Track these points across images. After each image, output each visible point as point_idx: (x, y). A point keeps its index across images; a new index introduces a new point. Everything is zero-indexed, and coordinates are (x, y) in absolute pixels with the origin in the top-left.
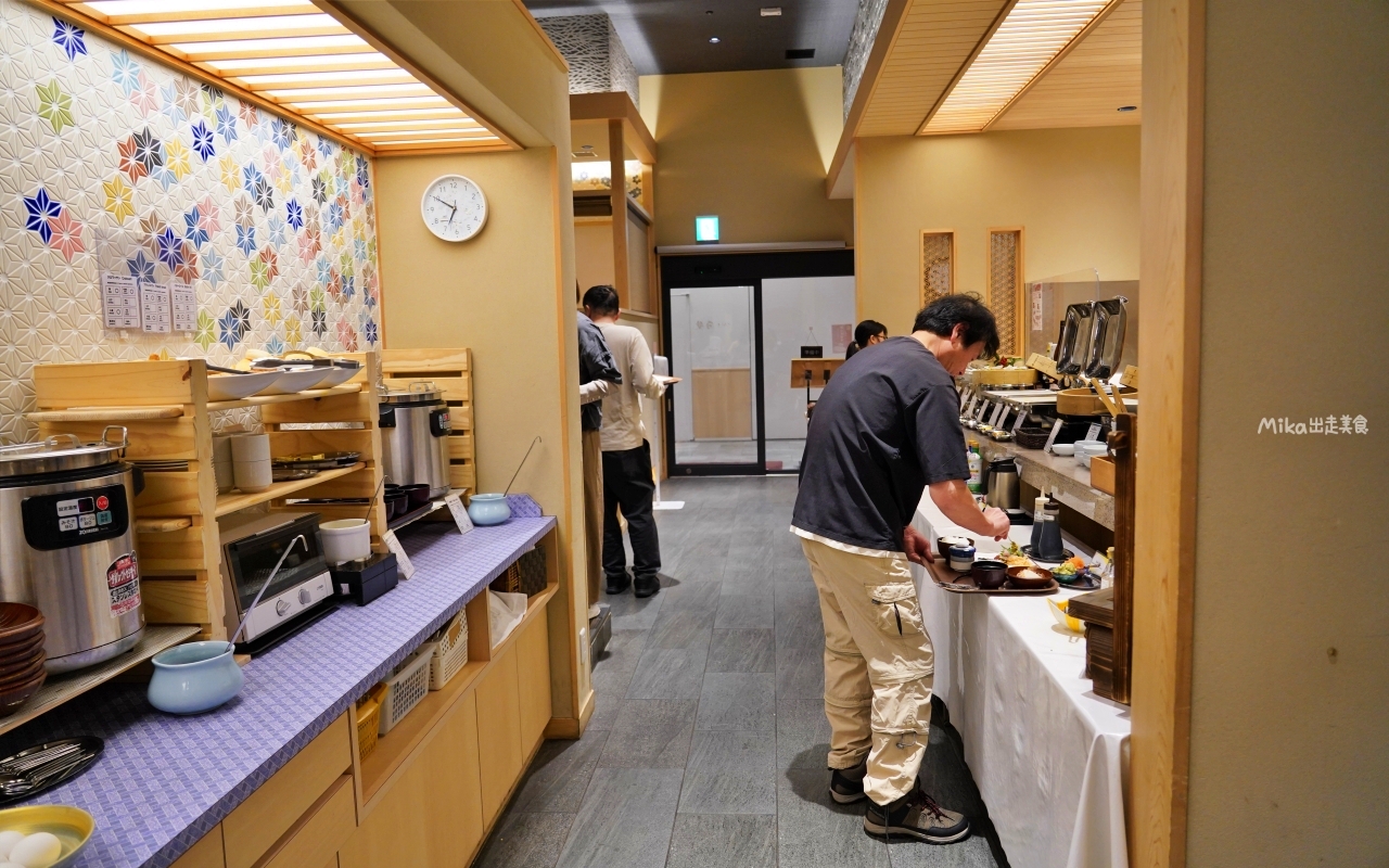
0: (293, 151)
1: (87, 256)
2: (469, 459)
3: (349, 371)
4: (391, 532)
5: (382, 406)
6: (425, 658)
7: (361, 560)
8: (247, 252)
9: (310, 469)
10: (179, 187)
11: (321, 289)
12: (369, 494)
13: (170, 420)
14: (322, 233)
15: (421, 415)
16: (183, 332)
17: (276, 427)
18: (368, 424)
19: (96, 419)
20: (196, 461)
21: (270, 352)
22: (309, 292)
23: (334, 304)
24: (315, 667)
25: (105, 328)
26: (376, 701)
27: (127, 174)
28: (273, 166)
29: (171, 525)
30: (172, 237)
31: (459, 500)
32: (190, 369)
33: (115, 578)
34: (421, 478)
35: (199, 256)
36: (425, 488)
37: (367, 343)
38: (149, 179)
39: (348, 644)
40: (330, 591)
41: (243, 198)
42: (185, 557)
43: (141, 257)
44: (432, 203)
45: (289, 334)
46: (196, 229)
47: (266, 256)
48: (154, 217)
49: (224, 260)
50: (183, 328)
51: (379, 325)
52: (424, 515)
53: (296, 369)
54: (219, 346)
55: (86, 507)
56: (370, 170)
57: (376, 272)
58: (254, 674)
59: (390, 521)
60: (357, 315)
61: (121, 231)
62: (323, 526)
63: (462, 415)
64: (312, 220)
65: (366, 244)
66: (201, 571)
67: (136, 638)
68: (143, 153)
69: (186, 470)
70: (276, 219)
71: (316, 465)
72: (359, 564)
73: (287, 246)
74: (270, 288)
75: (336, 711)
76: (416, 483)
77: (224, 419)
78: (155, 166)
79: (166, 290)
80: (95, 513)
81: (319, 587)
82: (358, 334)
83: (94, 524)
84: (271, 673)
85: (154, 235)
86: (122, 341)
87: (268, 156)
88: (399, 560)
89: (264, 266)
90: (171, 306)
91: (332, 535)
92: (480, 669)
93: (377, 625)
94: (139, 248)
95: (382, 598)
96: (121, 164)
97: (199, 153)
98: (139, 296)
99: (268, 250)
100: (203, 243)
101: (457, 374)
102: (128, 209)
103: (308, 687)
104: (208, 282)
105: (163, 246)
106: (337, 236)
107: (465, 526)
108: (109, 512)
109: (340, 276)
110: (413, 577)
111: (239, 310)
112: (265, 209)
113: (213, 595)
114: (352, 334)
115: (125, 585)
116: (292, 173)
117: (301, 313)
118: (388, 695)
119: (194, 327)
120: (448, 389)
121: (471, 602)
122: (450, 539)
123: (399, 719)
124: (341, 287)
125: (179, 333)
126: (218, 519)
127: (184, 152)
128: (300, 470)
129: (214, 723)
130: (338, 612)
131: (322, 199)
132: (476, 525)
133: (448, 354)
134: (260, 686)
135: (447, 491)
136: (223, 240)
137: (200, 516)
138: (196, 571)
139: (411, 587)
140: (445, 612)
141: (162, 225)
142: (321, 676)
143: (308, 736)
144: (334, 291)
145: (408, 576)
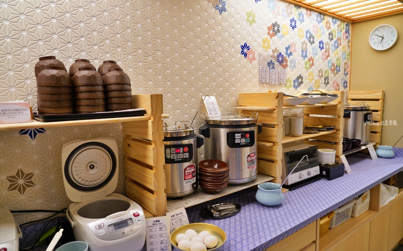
0: (323, 24)
1: (256, 61)
2: (379, 132)
3: (333, 98)
4: (344, 155)
5: (345, 110)
6: (351, 205)
7: (331, 164)
8: (304, 58)
9: (316, 130)
10: (284, 39)
11: (328, 70)
12: (337, 141)
13: (271, 111)
14: (330, 51)
15: (361, 114)
16: (282, 84)
17: (308, 115)
18: (339, 117)
19: (251, 110)
20: (277, 125)
21: (309, 91)
22: (324, 71)
23: (333, 75)
24: (308, 200)
25: (259, 83)
26: (329, 217)
27: (269, 36)
28: (315, 29)
29: (268, 144)
30: (281, 55)
31: (373, 147)
32: (278, 95)
33: (249, 159)
34: (358, 137)
35: (289, 60)
36: (359, 141)
37: (343, 88)
38: (276, 37)
39: (321, 194)
40: (319, 173)
41: (304, 41)
42: (272, 155)
43: (271, 61)
44: (374, 37)
45: (316, 85)
46: (289, 52)
47: (311, 59)
48: (276, 49)
49: (297, 61)
50: (282, 83)
51: (348, 82)
52: (358, 151)
53: (314, 96)
54: (292, 89)
55: (242, 136)
56: (350, 28)
57: (349, 64)
58: (288, 197)
59: (344, 152)
60: (340, 79)
61: (266, 53)
62: (319, 150)
63: (378, 115)
64: (327, 47)
65: (346, 54)
66: (276, 160)
67: (254, 178)
68: (275, 29)
69: (274, 127)
70: (315, 47)
71: (319, 129)
72: (330, 165)
73: (318, 56)
74: (311, 70)
75: (312, 220)
76: (356, 138)
77: (292, 112)
78: (278, 33)
79: (278, 71)
80: (245, 138)
81: (315, 171)
82: (340, 85)
83: (244, 142)
84: (294, 198)
85: (276, 54)
86: (264, 87)
87: (314, 27)
88: (345, 166)
89: (309, 63)
90: (279, 76)
91: (322, 154)
92: (374, 214)
93: (333, 189)
94: (271, 58)
95: (337, 179)
96: (268, 33)
97: (292, 27)
98: (270, 73)
99: (311, 58)
100: (290, 56)
101: (378, 100)
102: (269, 47)
103: (304, 207)
104: (291, 68)
105: (278, 57)
106: (336, 52)
107: (374, 157)
108: (249, 139)
109: (336, 65)
110: (350, 173)
111: (300, 77)
112: (312, 44)
113: (278, 168)
114: (338, 85)
115: (252, 161)
116: (322, 31)
117: (321, 78)
118: (334, 216)
119: (285, 83)
120: (372, 105)
121: (373, 188)
122: (367, 161)
123: (337, 225)
124: (336, 69)
125: (280, 84)
126: (282, 144)
127: (287, 27)
128: (313, 130)
129: (272, 211)
130: (320, 181)
131: (332, 39)
132: (379, 157)
133: (374, 93)
134: (289, 202)
135: (368, 143)
136: (297, 55)
137: (277, 143)
138: (274, 160)
139: (349, 177)
140: (361, 191)
141: (278, 51)
142: (309, 204)
143: (300, 227)
144: (333, 71)
145: (348, 172)
